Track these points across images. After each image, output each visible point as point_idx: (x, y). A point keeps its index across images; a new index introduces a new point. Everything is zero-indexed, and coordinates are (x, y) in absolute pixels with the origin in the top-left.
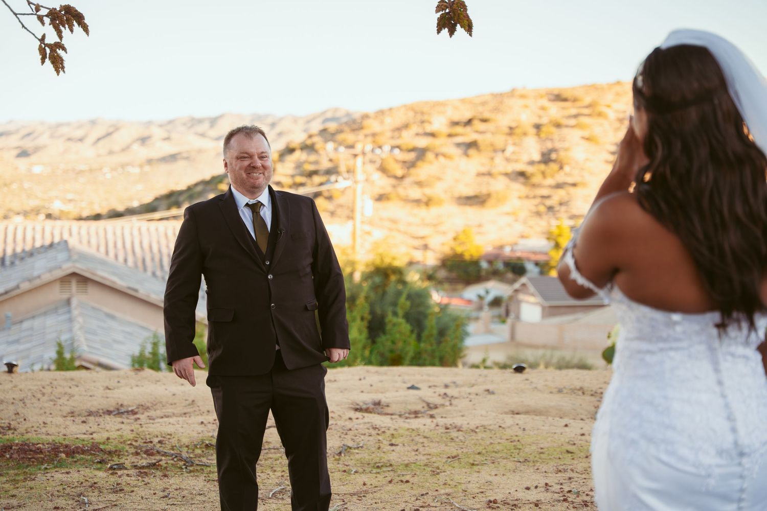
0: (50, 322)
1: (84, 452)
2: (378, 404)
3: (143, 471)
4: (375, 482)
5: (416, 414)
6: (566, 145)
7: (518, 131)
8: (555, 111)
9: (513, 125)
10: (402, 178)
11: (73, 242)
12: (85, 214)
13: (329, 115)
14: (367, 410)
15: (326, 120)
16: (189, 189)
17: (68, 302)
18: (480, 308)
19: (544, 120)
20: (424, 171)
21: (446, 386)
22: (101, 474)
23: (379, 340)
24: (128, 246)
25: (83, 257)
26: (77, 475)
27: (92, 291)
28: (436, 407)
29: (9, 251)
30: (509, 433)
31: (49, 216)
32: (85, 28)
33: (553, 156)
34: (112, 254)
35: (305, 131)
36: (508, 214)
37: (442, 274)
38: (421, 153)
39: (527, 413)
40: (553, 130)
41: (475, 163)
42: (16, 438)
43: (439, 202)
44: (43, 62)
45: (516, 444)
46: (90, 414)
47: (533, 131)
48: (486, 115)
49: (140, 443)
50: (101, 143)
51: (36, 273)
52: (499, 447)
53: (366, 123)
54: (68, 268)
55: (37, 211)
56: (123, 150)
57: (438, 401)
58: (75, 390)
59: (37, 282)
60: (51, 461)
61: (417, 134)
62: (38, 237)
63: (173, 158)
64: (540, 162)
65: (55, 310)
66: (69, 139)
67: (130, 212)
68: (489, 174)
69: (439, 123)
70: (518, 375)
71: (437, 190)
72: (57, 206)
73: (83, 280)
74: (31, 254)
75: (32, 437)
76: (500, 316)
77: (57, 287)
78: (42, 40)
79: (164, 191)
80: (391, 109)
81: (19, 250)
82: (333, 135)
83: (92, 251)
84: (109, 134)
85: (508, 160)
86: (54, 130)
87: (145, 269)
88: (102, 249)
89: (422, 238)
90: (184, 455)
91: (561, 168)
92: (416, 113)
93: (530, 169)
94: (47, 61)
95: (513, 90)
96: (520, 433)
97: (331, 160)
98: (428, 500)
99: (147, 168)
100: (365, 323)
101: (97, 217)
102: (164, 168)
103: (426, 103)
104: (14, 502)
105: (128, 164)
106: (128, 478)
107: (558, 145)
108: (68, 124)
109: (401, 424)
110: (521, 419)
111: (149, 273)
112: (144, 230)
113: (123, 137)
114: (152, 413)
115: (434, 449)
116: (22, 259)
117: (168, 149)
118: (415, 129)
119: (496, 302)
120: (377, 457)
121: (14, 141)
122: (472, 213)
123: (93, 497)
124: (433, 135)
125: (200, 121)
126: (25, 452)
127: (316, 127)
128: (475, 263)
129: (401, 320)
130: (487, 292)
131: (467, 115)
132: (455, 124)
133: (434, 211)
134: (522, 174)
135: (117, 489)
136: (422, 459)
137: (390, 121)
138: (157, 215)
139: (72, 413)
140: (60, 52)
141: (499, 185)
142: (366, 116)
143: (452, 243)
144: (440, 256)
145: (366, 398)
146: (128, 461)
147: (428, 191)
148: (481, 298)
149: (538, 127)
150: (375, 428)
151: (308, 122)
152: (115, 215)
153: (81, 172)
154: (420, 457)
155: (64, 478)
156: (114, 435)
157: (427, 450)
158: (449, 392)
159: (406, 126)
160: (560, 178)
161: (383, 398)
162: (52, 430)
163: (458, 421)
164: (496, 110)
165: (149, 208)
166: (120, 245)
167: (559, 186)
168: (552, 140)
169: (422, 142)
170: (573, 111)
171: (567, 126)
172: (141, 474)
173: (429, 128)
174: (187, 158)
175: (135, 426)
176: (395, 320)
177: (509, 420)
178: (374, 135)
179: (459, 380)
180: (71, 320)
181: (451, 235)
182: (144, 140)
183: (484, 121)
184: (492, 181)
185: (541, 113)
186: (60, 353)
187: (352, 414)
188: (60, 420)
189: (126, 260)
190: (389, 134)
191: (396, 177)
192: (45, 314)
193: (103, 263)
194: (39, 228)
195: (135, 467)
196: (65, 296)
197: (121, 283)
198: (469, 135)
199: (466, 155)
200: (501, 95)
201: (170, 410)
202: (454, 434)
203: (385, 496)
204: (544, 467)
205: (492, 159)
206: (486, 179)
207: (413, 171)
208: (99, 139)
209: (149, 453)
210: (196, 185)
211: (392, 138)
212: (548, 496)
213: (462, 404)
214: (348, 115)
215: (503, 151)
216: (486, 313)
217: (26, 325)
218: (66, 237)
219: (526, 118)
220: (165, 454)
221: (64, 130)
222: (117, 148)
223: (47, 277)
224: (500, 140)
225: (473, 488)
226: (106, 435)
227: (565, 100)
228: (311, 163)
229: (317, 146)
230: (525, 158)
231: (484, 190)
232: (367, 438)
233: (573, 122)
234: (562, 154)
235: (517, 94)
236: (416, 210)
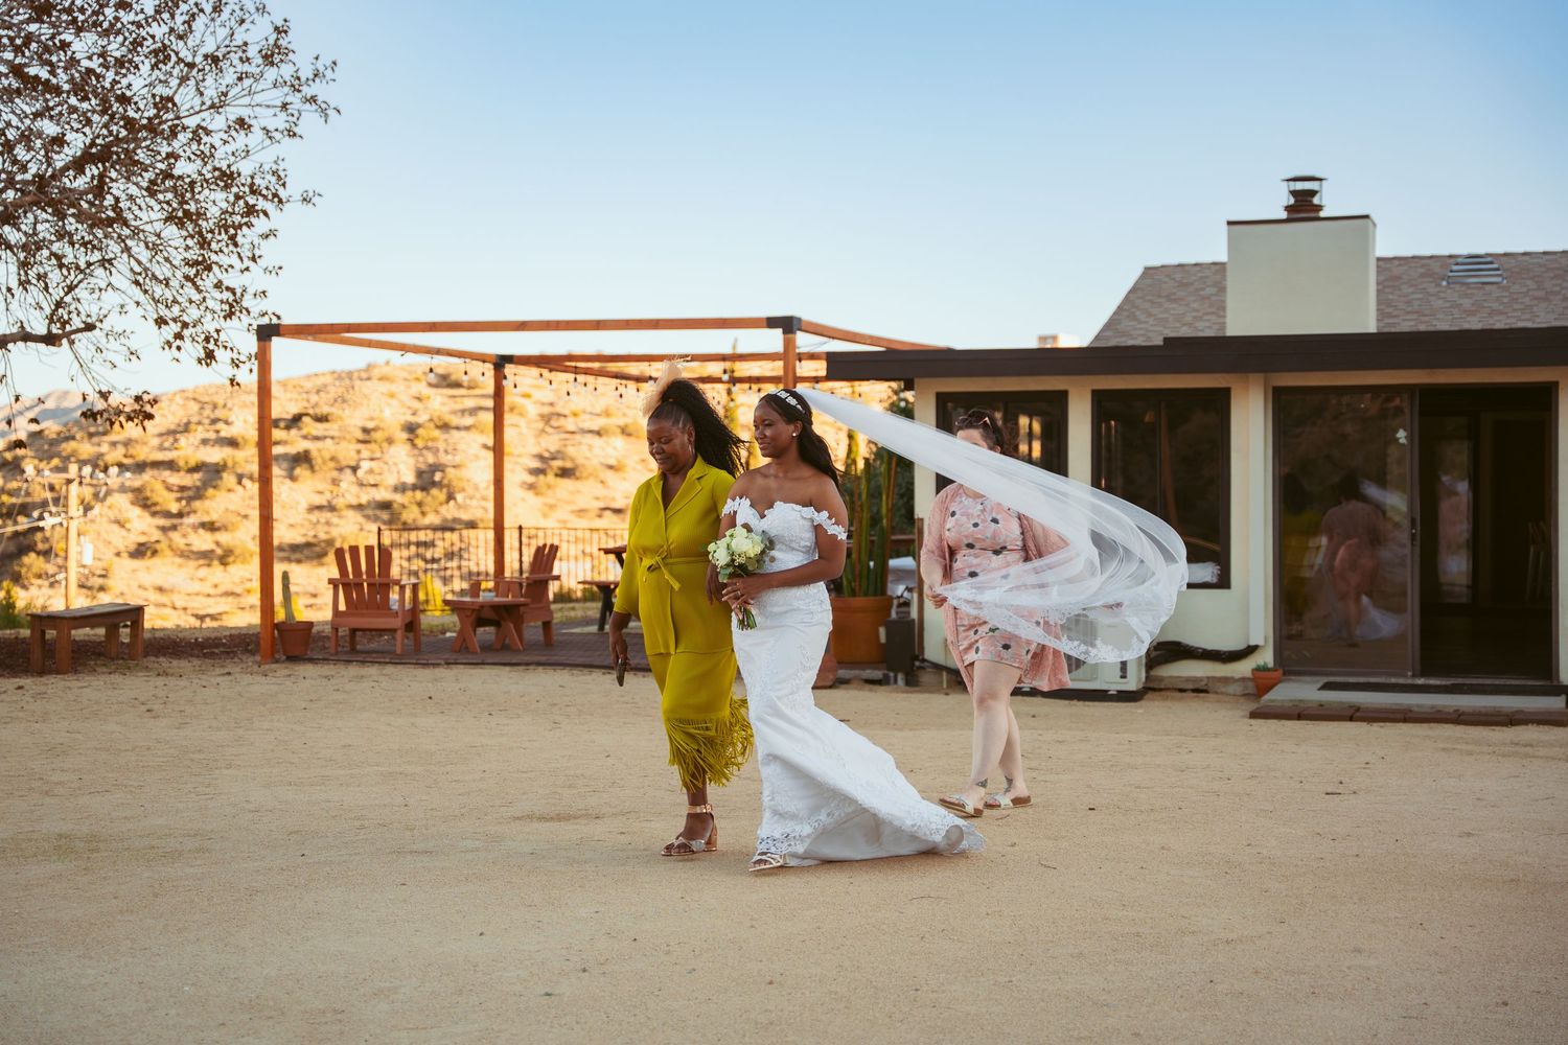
6: (458, 459)
7: (377, 436)
8: (440, 403)
9: (370, 425)
10: (180, 515)
13: (50, 404)
15: (41, 418)
19: (422, 418)
20: (218, 503)
33: (438, 477)
38: (213, 473)
40: (437, 433)
41: (307, 489)
43: (246, 557)
47: (405, 436)
48: (325, 410)
61: (205, 442)
64: (414, 488)
68: (332, 508)
69: (243, 423)
71: (240, 536)
80: (157, 398)
82: (53, 443)
85: (361, 484)
91: (451, 497)
92: (202, 405)
93: (398, 498)
97: (48, 487)
107: (444, 459)
118: (200, 433)
124: (233, 443)
127: (22, 429)
131: (292, 410)
133: (237, 572)
134: (386, 506)
147: (226, 539)
149: (411, 429)
159: (186, 428)
160: (450, 512)
164: (340, 400)
167: (446, 527)
168: (436, 451)
169: (214, 455)
170: (470, 403)
171: (458, 428)
173: (226, 432)
178: (128, 442)
183: (322, 419)
184: (334, 519)
185: (416, 405)
190: (156, 442)
191: (168, 515)
198: (295, 443)
199: (293, 478)
200: (350, 375)
205: (335, 482)
206: (326, 515)
207: (197, 504)
211: (161, 448)
215: (354, 469)
219: (392, 416)
224: (347, 452)
227: (458, 385)
228: (10, 494)
229: (25, 462)
230: (391, 480)
231: (323, 536)
233: (468, 421)
234: (451, 472)
235: (376, 373)
236: (203, 572)
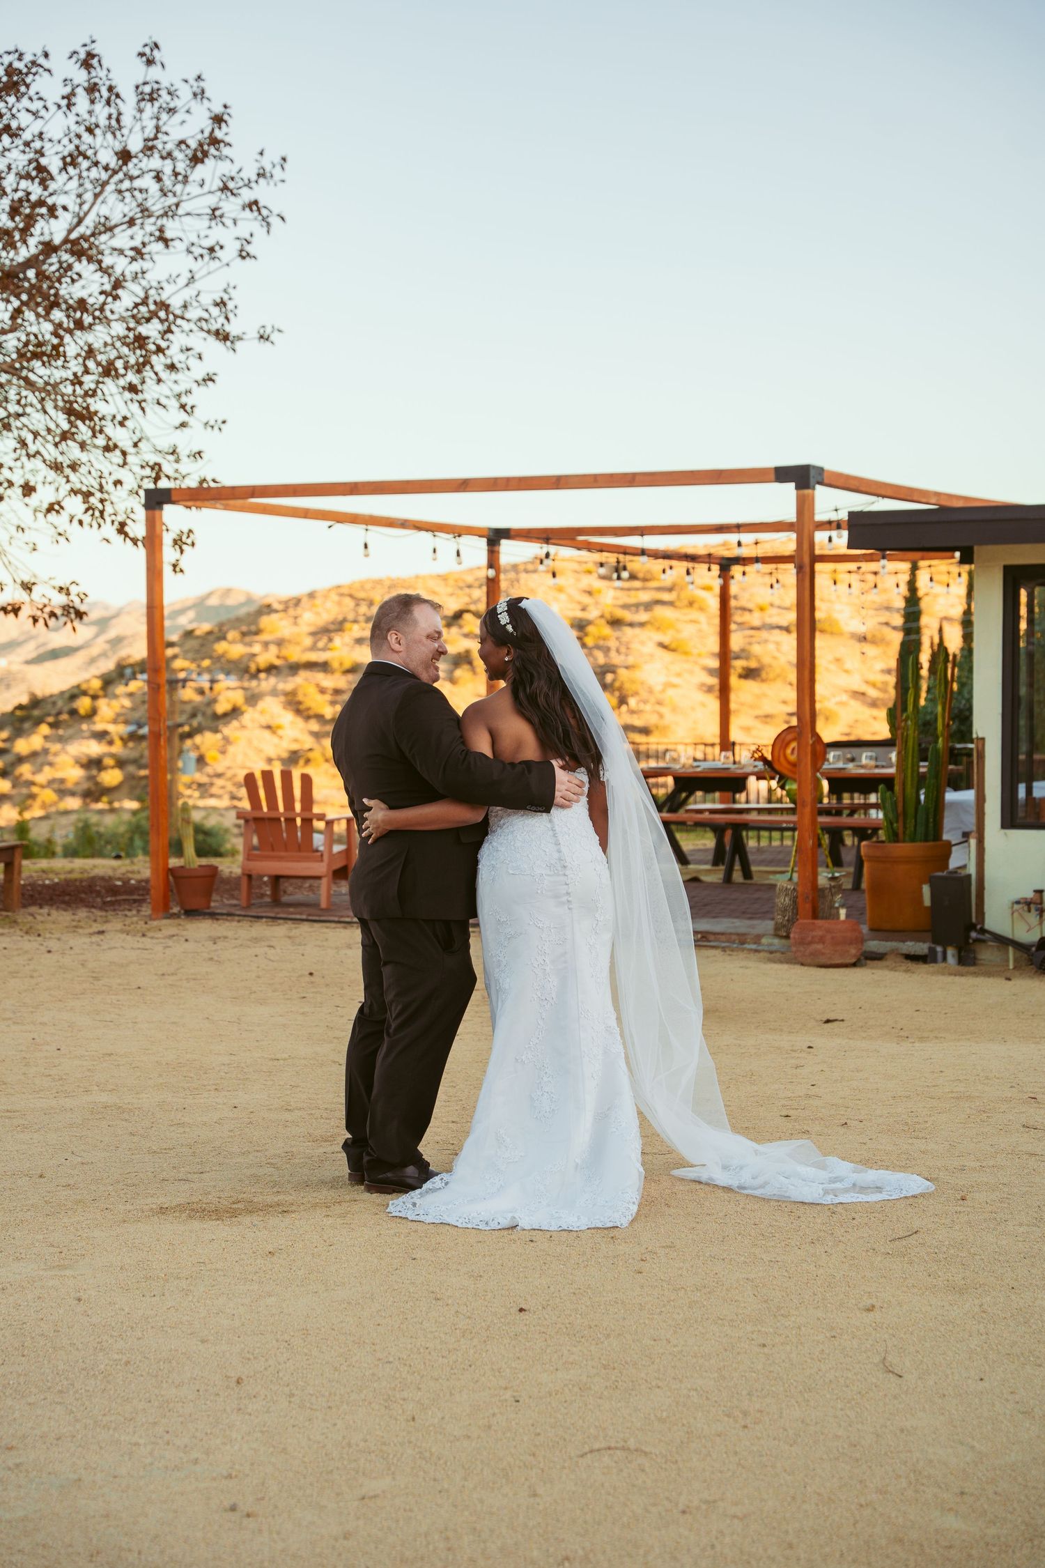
6: (631, 660)
8: (612, 596)
19: (593, 614)
40: (607, 631)
61: (360, 640)
80: (312, 595)
92: (358, 602)
107: (616, 659)
118: (356, 629)
131: (452, 606)
137: (310, 618)
142: (266, 609)
149: (580, 625)
159: (339, 626)
168: (606, 650)
170: (645, 597)
171: (631, 625)
185: (586, 600)
190: (308, 641)
198: (456, 640)
199: (452, 677)
211: (313, 648)
233: (643, 616)
234: (622, 672)
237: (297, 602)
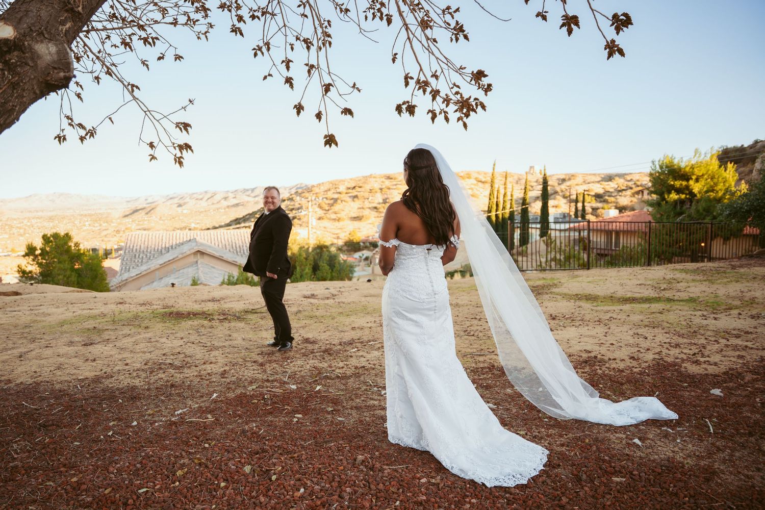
0: (190, 270)
1: (199, 314)
2: (313, 295)
3: (221, 321)
4: (309, 322)
5: (328, 298)
7: (373, 191)
8: (388, 183)
9: (372, 189)
10: (328, 210)
11: (198, 239)
12: (203, 228)
13: (299, 186)
14: (309, 297)
15: (297, 188)
16: (244, 217)
17: (197, 262)
18: (360, 261)
19: (384, 187)
20: (337, 207)
21: (340, 288)
22: (206, 322)
23: (316, 273)
24: (219, 239)
25: (202, 244)
26: (196, 322)
27: (206, 257)
28: (336, 295)
29: (174, 243)
30: (363, 304)
31: (190, 229)
32: (192, 151)
33: (388, 201)
34: (213, 243)
35: (289, 193)
36: (370, 224)
37: (345, 248)
38: (336, 200)
39: (371, 296)
40: (387, 190)
41: (357, 204)
42: (175, 310)
43: (343, 220)
44: (176, 163)
45: (365, 308)
46: (203, 301)
47: (380, 191)
48: (361, 185)
49: (221, 311)
50: (209, 200)
51: (184, 251)
52: (357, 309)
53: (313, 189)
54: (196, 249)
55: (185, 228)
56: (218, 203)
57: (337, 293)
58: (196, 293)
59: (185, 255)
60: (187, 318)
61: (334, 193)
62: (185, 237)
63: (237, 205)
64: (382, 203)
65: (192, 265)
66: (197, 199)
67: (221, 227)
68: (363, 208)
69: (342, 188)
70: (369, 283)
71: (342, 215)
72: (193, 225)
73: (202, 253)
74: (182, 244)
75: (181, 309)
76: (368, 264)
77: (192, 256)
78: (175, 156)
79: (234, 218)
80: (323, 183)
81: (178, 242)
82: (300, 194)
83: (205, 242)
84: (212, 197)
85: (370, 202)
86: (191, 196)
87: (226, 249)
88: (209, 241)
89: (337, 234)
90: (237, 315)
92: (333, 184)
93: (378, 206)
94: (177, 163)
95: (371, 175)
96: (367, 303)
97: (300, 204)
98: (330, 328)
99: (227, 209)
100: (312, 266)
101: (208, 229)
102: (234, 209)
103: (337, 180)
104: (174, 332)
105: (220, 208)
106: (215, 323)
107: (389, 196)
108: (196, 193)
109: (322, 302)
110: (368, 299)
111: (228, 250)
112: (225, 233)
113: (218, 197)
114: (226, 301)
115: (333, 310)
116: (179, 246)
117: (235, 201)
118: (333, 191)
119: (366, 259)
120: (311, 314)
121: (176, 201)
122: (356, 224)
123: (202, 330)
124: (340, 193)
125: (248, 190)
126: (178, 314)
127: (293, 191)
128: (358, 243)
129: (325, 265)
130: (363, 255)
131: (354, 185)
132: (349, 188)
133: (341, 223)
134: (376, 208)
135: (212, 327)
136: (328, 314)
137: (323, 188)
138: (231, 227)
139: (196, 301)
140: (182, 159)
141: (366, 212)
142: (313, 186)
143: (349, 236)
144: (344, 241)
145: (309, 293)
146: (216, 317)
147: (339, 215)
148: (360, 257)
149: (381, 189)
150: (311, 304)
151: (291, 189)
152: (215, 228)
153: (202, 212)
154: (328, 313)
155: (192, 323)
156: (211, 308)
157: (331, 311)
158: (341, 290)
159: (329, 190)
161: (315, 293)
162: (189, 307)
163: (343, 300)
164: (365, 183)
165: (228, 225)
166: (216, 239)
168: (387, 194)
169: (336, 196)
170: (395, 183)
172: (220, 322)
173: (338, 191)
174: (243, 205)
175: (219, 305)
176: (323, 264)
177: (363, 299)
178: (316, 193)
179: (345, 286)
180: (198, 269)
181: (348, 233)
182: (226, 198)
183: (360, 187)
184: (363, 211)
185: (382, 184)
186: (194, 281)
187: (303, 299)
188: (191, 304)
189: (218, 245)
190: (323, 193)
191: (326, 210)
192: (188, 267)
193: (210, 247)
194: (185, 234)
195: (219, 319)
196: (195, 260)
197: (217, 254)
198: (354, 193)
199: (354, 201)
201: (233, 299)
202: (342, 305)
203: (313, 327)
204: (374, 315)
205: (364, 202)
206: (362, 210)
207: (332, 207)
208: (208, 199)
209: (224, 314)
210: (246, 215)
211: (323, 195)
212: (375, 325)
213: (345, 294)
214: (306, 186)
215: (368, 199)
216: (363, 263)
217: (181, 271)
218: (195, 237)
219: (377, 186)
220: (230, 315)
221: (195, 196)
222: (215, 202)
223: (188, 253)
224: (366, 195)
225: (347, 323)
226: (208, 308)
227: (391, 179)
228: (291, 205)
229: (294, 199)
230: (377, 201)
231: (361, 215)
232: (307, 307)
235: (372, 176)
236: (334, 223)
237: (320, 184)
